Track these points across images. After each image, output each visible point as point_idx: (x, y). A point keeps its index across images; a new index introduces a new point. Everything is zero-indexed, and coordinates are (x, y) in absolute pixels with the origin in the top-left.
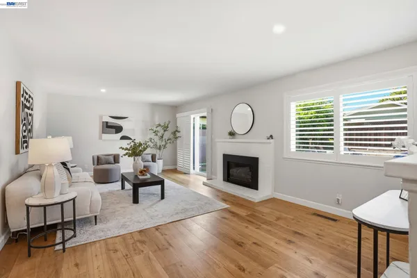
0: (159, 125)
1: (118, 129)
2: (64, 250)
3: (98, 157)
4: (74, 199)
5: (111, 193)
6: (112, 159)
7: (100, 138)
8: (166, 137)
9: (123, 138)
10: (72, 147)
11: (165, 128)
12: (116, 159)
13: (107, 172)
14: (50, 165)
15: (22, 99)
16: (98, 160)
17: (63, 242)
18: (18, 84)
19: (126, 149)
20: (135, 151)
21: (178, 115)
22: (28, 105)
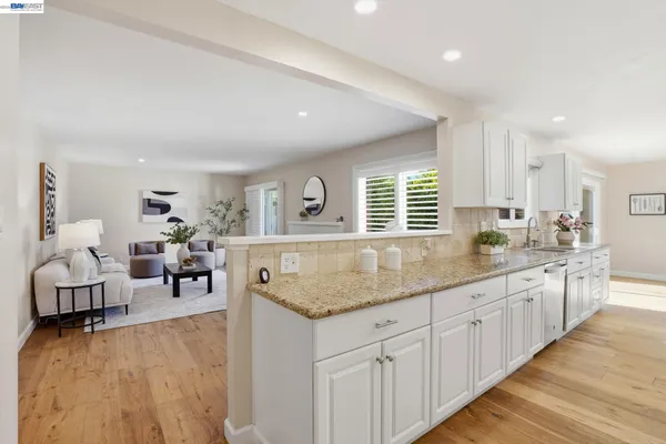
0: (221, 202)
1: (165, 208)
2: (93, 332)
3: (136, 245)
4: (103, 284)
5: (150, 288)
6: (154, 248)
7: (140, 220)
8: (229, 218)
9: (171, 220)
10: (102, 232)
11: (229, 206)
12: (160, 248)
13: (147, 263)
14: (79, 250)
15: (46, 181)
16: (137, 249)
17: (92, 324)
18: (42, 166)
19: (169, 234)
20: (179, 237)
21: (247, 189)
22: (51, 185)
